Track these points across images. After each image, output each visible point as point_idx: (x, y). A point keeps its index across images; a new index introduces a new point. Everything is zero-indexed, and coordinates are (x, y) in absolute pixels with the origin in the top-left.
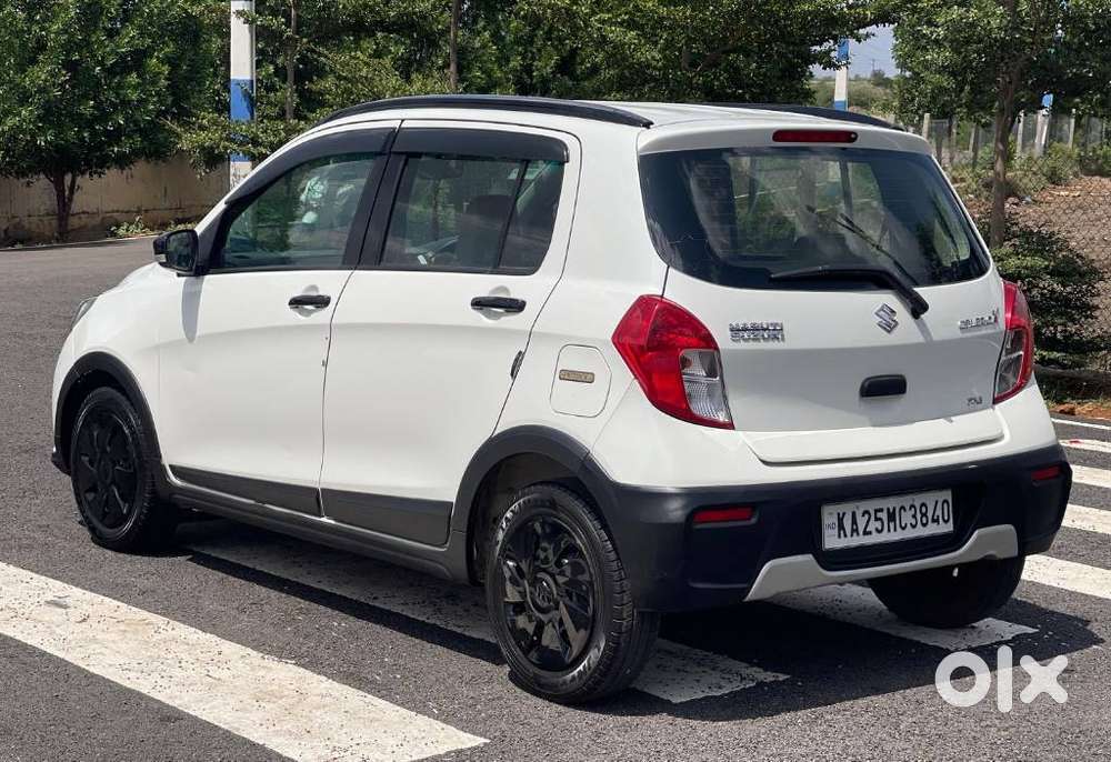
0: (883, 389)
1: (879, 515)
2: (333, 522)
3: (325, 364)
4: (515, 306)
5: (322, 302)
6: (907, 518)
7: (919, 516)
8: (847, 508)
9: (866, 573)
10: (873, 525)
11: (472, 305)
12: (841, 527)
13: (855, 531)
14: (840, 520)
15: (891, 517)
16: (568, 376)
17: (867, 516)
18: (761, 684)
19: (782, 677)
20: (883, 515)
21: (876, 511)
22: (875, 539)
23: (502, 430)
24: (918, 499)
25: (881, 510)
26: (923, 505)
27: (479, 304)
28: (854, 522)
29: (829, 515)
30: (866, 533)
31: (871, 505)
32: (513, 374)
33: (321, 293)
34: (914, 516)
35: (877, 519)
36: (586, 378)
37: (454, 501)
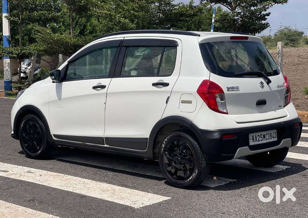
0: (261, 103)
1: (261, 136)
2: (108, 146)
3: (105, 104)
4: (166, 85)
5: (103, 87)
6: (267, 137)
7: (270, 136)
8: (254, 134)
9: (259, 151)
10: (260, 139)
11: (152, 85)
12: (253, 140)
13: (256, 140)
14: (253, 138)
15: (264, 137)
16: (183, 102)
17: (259, 136)
18: (230, 182)
19: (235, 180)
20: (262, 136)
21: (261, 135)
22: (261, 142)
23: (164, 117)
24: (270, 132)
25: (262, 135)
26: (271, 133)
27: (154, 85)
28: (256, 138)
29: (250, 136)
30: (259, 141)
31: (259, 134)
32: (167, 103)
33: (103, 84)
34: (269, 136)
35: (261, 137)
36: (190, 102)
37: (149, 138)
